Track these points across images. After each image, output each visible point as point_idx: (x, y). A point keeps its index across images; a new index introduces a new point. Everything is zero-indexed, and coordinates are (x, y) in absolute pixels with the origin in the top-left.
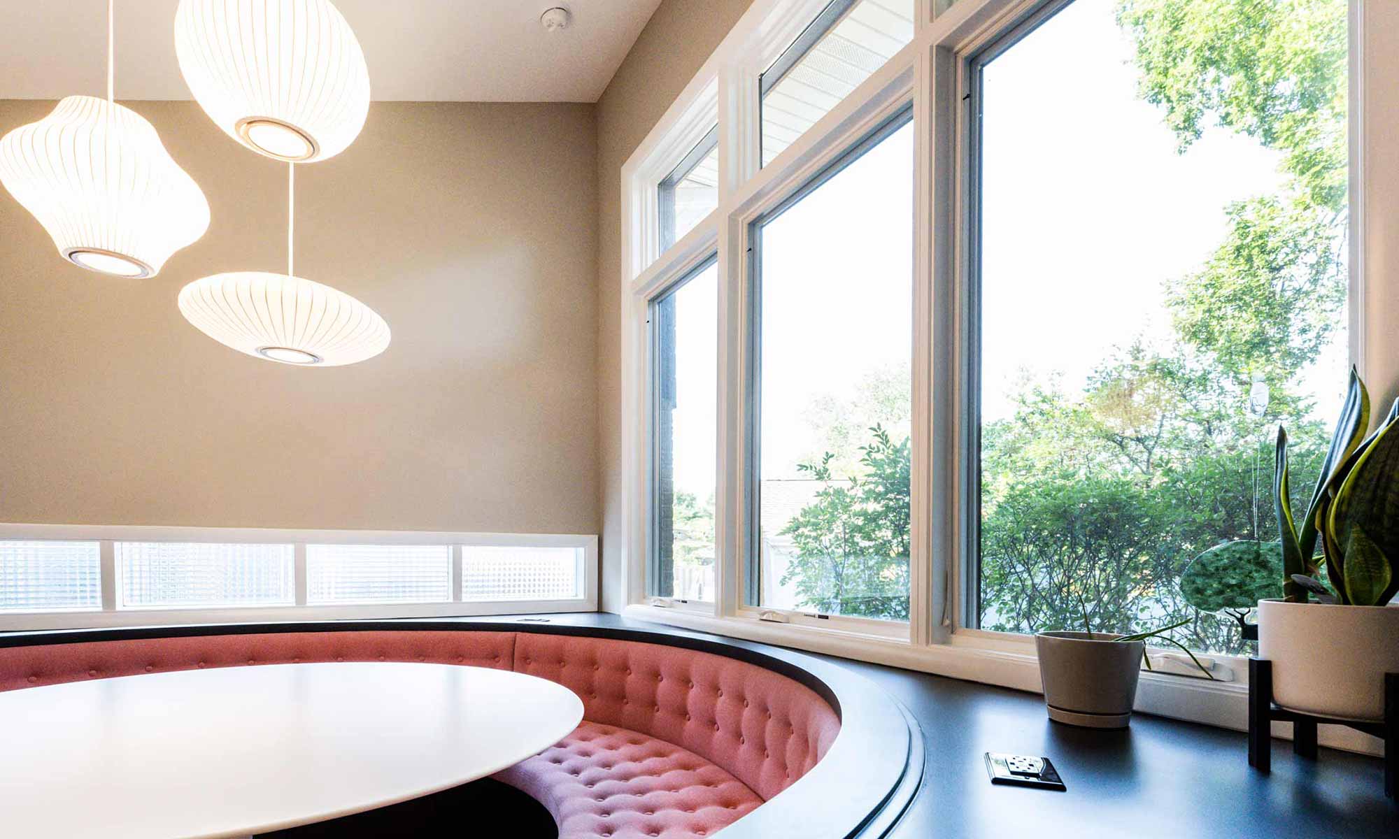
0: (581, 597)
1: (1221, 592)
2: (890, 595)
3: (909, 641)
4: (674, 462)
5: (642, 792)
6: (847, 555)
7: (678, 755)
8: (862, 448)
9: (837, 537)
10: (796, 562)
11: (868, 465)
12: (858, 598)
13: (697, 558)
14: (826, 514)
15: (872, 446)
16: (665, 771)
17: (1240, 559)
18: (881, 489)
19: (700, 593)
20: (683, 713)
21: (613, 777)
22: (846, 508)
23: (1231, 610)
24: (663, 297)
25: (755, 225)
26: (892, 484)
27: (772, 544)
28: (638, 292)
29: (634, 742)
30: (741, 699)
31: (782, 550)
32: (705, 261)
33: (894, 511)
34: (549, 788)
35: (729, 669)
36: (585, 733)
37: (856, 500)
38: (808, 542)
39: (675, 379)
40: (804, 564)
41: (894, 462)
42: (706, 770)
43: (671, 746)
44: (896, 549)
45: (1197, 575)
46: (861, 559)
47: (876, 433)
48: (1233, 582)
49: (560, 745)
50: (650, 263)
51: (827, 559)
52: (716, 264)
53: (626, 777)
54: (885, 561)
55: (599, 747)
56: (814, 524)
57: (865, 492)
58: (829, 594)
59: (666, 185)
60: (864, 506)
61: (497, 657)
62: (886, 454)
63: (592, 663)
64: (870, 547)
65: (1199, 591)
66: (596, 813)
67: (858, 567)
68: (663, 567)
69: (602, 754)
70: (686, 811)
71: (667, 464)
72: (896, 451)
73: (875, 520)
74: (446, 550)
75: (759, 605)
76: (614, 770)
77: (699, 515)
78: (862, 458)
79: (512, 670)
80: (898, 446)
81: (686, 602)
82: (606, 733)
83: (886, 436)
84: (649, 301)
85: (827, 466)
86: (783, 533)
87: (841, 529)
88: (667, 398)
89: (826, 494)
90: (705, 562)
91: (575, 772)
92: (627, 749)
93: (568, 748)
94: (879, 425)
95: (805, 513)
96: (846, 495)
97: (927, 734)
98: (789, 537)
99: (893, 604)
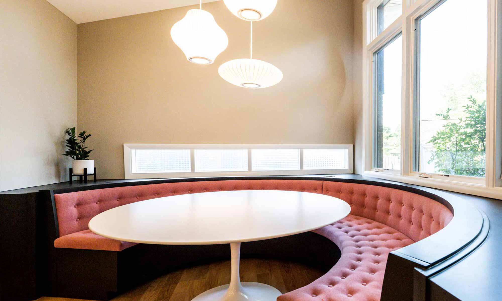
0: (347, 168)
2: (478, 167)
3: (485, 185)
4: (383, 115)
5: (372, 240)
6: (457, 151)
7: (386, 228)
8: (464, 106)
9: (453, 143)
10: (434, 154)
11: (467, 113)
12: (462, 169)
13: (391, 153)
14: (448, 134)
15: (469, 105)
16: (381, 234)
18: (473, 123)
19: (393, 167)
20: (388, 212)
21: (361, 235)
22: (457, 131)
24: (379, 51)
25: (417, 20)
26: (478, 121)
27: (424, 147)
28: (369, 50)
29: (369, 223)
30: (411, 207)
31: (429, 150)
32: (396, 36)
33: (479, 132)
34: (337, 237)
35: (406, 195)
36: (350, 218)
37: (462, 127)
38: (440, 146)
39: (384, 82)
40: (437, 154)
41: (479, 112)
42: (397, 234)
43: (383, 225)
44: (481, 148)
46: (464, 152)
47: (470, 100)
49: (340, 222)
50: (374, 39)
51: (448, 153)
52: (401, 36)
53: (366, 235)
54: (476, 153)
55: (355, 224)
56: (442, 138)
57: (466, 124)
58: (449, 167)
59: (380, 7)
60: (466, 130)
61: (316, 190)
62: (475, 108)
63: (352, 193)
64: (468, 147)
66: (355, 247)
67: (463, 156)
68: (379, 157)
69: (356, 226)
70: (390, 248)
71: (380, 116)
72: (480, 107)
73: (470, 136)
74: (298, 151)
75: (419, 171)
76: (361, 232)
77: (392, 135)
78: (464, 110)
79: (322, 194)
80: (481, 105)
81: (388, 170)
82: (357, 219)
83: (475, 101)
84: (373, 53)
85: (448, 114)
86: (429, 142)
87: (455, 140)
88: (381, 90)
89: (448, 126)
90: (395, 155)
91: (347, 232)
92: (366, 225)
93: (343, 224)
94: (471, 96)
95: (438, 134)
96: (457, 126)
97: (491, 221)
98: (432, 144)
99: (479, 172)
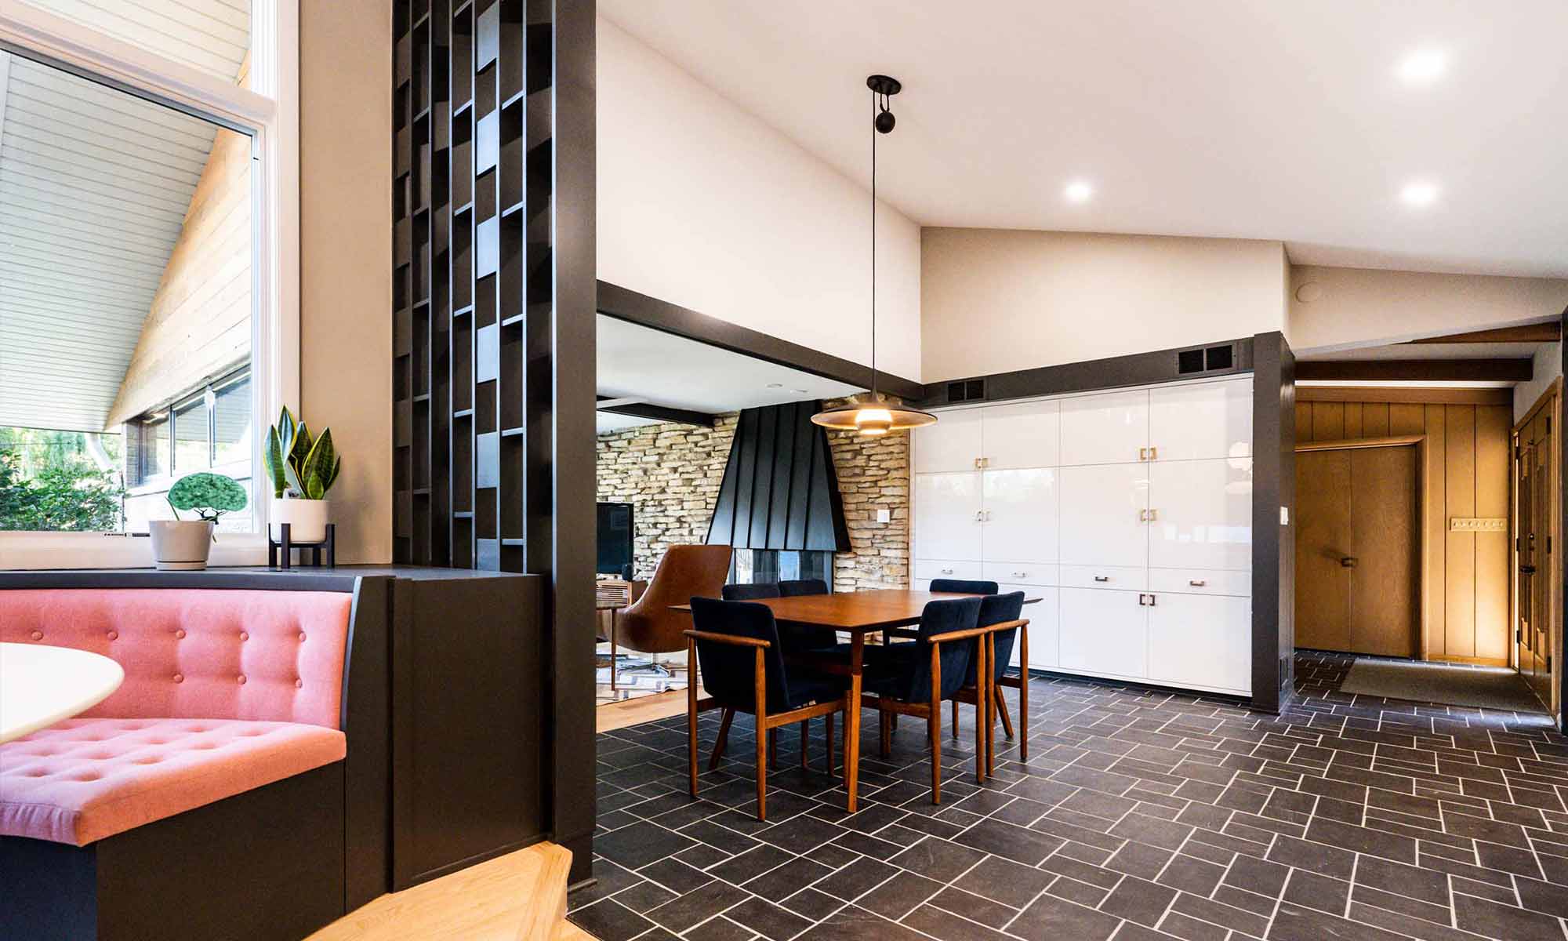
1: (192, 500)
17: (203, 482)
23: (197, 509)
45: (178, 489)
48: (199, 494)
65: (180, 499)
